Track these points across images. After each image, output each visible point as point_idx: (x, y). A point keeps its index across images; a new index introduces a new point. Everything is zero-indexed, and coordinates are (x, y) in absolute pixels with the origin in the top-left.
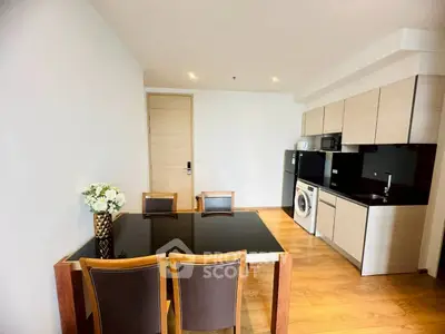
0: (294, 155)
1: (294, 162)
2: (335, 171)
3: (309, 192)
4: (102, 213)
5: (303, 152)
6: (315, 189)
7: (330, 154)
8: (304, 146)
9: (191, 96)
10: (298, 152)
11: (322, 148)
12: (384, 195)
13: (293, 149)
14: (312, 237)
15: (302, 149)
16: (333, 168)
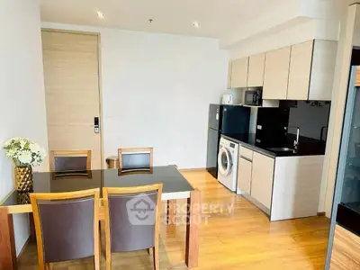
0: (218, 110)
1: (217, 118)
2: (260, 127)
3: (231, 149)
4: (24, 166)
5: (227, 106)
6: (236, 145)
7: (255, 109)
8: (229, 100)
9: (97, 36)
10: (222, 107)
11: (246, 103)
12: (293, 148)
13: (218, 103)
14: (234, 194)
15: (227, 104)
16: (258, 124)
